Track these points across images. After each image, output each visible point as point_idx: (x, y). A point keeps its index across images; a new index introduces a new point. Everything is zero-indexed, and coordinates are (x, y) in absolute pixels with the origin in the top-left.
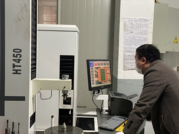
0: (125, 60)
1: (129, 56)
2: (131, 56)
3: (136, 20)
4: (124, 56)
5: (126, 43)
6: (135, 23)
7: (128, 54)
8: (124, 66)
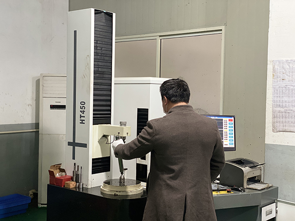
0: (274, 117)
1: (279, 112)
2: (282, 112)
3: (289, 63)
4: (274, 112)
5: (276, 95)
6: (288, 67)
7: (279, 109)
8: (274, 126)
